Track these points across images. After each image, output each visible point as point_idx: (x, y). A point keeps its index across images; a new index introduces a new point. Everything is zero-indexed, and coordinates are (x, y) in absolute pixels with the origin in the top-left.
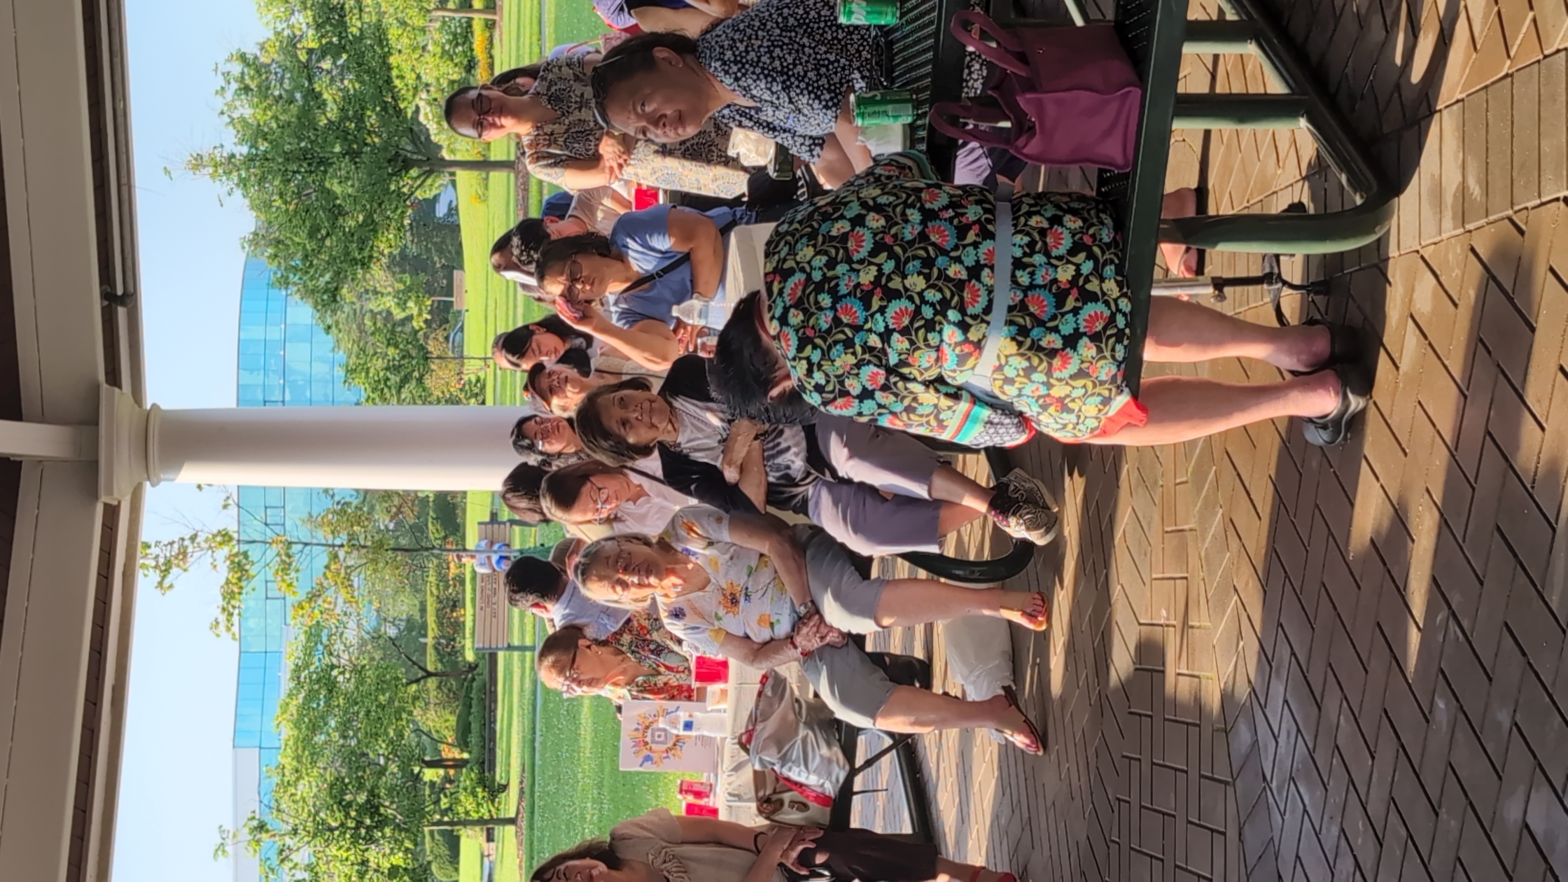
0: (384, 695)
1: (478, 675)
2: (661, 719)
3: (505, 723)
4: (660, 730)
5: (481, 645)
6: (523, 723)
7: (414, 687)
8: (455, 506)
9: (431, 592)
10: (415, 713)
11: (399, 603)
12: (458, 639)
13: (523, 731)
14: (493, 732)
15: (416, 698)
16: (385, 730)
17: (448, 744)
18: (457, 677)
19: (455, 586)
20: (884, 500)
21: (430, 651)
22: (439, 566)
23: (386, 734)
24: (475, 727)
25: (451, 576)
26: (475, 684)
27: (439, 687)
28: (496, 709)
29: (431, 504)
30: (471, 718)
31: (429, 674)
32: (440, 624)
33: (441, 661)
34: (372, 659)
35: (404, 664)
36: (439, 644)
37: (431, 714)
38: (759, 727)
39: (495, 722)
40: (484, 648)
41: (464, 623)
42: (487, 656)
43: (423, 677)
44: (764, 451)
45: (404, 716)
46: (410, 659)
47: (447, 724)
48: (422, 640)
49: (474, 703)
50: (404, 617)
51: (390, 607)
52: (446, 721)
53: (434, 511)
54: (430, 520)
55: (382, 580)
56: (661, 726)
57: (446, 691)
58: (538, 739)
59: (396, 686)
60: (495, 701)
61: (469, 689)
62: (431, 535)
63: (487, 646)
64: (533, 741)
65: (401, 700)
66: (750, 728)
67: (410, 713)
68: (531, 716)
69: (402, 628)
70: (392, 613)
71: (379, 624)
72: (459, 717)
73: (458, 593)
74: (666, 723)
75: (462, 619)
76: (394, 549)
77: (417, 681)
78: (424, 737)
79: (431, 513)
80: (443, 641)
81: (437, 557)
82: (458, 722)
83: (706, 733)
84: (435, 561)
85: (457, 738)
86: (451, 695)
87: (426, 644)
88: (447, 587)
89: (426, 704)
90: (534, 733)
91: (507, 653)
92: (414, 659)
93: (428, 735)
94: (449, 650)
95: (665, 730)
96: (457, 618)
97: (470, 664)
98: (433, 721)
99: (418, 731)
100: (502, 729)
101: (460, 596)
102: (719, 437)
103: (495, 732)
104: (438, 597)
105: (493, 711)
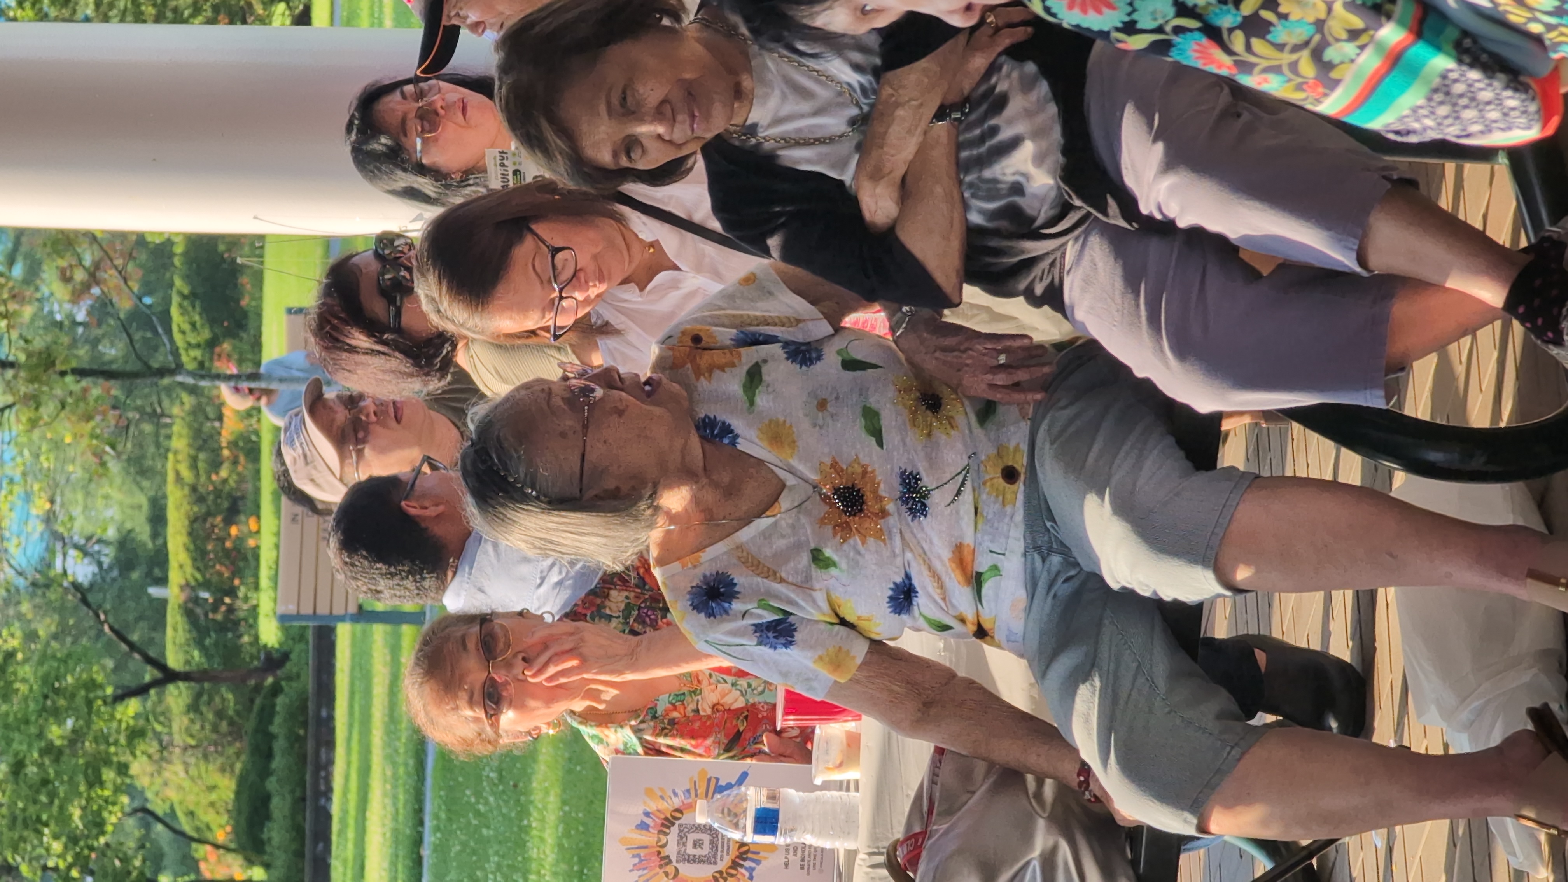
0: (61, 723)
1: (289, 678)
2: (701, 804)
3: (353, 797)
4: (699, 828)
5: (292, 609)
6: (395, 798)
7: (133, 706)
8: (235, 270)
9: (179, 478)
10: (135, 768)
11: (100, 503)
12: (241, 593)
13: (395, 819)
14: (324, 818)
15: (136, 734)
16: (62, 808)
17: (217, 846)
18: (237, 682)
19: (235, 462)
20: (1252, 274)
21: (174, 619)
22: (198, 412)
23: (64, 818)
24: (280, 806)
25: (226, 436)
26: (281, 701)
27: (194, 707)
28: (331, 762)
29: (177, 261)
30: (272, 784)
31: (170, 676)
32: (199, 555)
33: (199, 643)
34: (31, 636)
35: (109, 649)
36: (196, 600)
37: (175, 771)
38: (939, 827)
39: (328, 792)
40: (298, 617)
41: (256, 553)
42: (310, 635)
43: (155, 683)
44: (960, 146)
45: (109, 775)
46: (123, 638)
47: (214, 797)
48: (154, 591)
49: (279, 745)
50: (111, 533)
51: (77, 511)
52: (212, 788)
53: (187, 278)
54: (176, 299)
55: (57, 445)
56: (701, 819)
57: (210, 716)
58: (430, 838)
59: (89, 703)
60: (331, 744)
61: (267, 714)
62: (177, 336)
63: (307, 610)
64: (418, 841)
65: (103, 738)
66: (917, 829)
67: (122, 770)
68: (411, 782)
69: (106, 561)
70: (80, 528)
71: (51, 551)
72: (242, 782)
73: (241, 479)
74: (710, 814)
75: (251, 543)
76: (81, 373)
77: (141, 691)
78: (159, 827)
79: (178, 282)
80: (205, 595)
81: (193, 390)
82: (238, 793)
83: (809, 839)
84: (188, 400)
85: (236, 831)
86: (224, 726)
87: (164, 603)
88: (215, 464)
89: (163, 748)
90: (421, 823)
91: (359, 627)
92: (135, 637)
93: (169, 822)
94: (219, 617)
95: (708, 829)
96: (240, 540)
97: (268, 652)
98: (180, 788)
99: (144, 813)
100: (345, 812)
101: (249, 487)
102: (854, 111)
103: (328, 817)
104: (194, 489)
105: (324, 768)
